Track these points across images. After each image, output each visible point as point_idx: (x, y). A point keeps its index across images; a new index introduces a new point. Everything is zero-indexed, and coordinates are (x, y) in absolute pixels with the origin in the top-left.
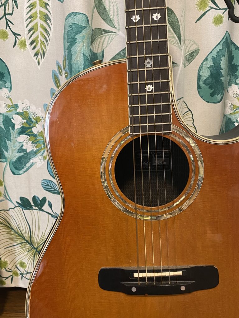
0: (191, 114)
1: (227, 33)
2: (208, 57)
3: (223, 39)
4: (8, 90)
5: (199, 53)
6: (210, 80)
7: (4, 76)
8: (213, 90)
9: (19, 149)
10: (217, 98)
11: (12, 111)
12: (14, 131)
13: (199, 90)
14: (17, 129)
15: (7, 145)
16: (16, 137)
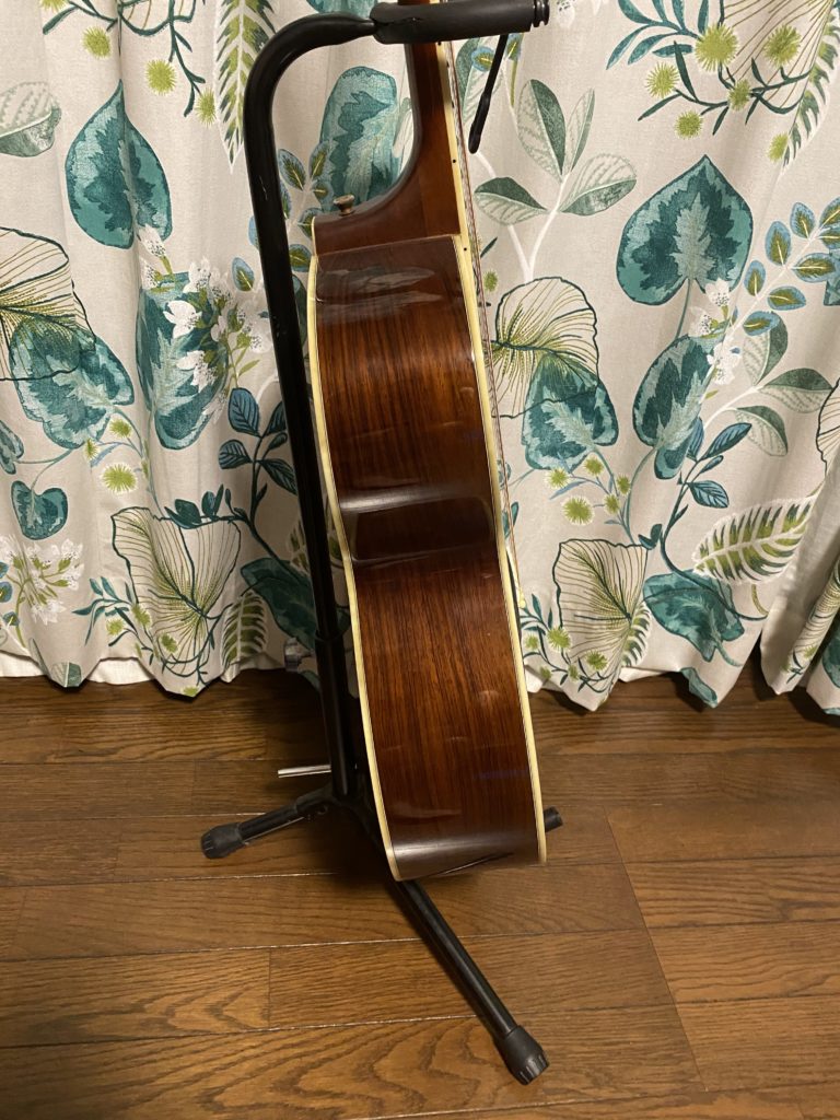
0: (592, 315)
1: (706, 160)
2: (651, 202)
3: (693, 169)
4: (160, 232)
6: (646, 253)
8: (648, 275)
10: (655, 293)
11: (166, 290)
13: (620, 269)
15: (151, 370)
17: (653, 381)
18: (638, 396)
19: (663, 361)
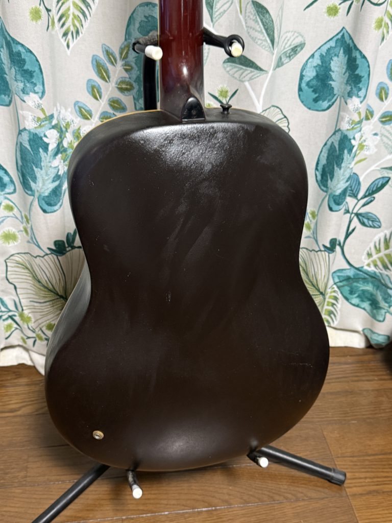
0: (287, 121)
1: (344, 30)
2: (315, 54)
3: (337, 34)
4: (39, 96)
5: (304, 47)
6: (314, 82)
7: (34, 76)
8: (317, 95)
9: (54, 178)
10: (321, 105)
11: (44, 126)
12: (47, 154)
13: (300, 93)
14: (52, 150)
15: (34, 173)
16: (50, 162)
17: (325, 155)
18: (317, 164)
19: (329, 143)
